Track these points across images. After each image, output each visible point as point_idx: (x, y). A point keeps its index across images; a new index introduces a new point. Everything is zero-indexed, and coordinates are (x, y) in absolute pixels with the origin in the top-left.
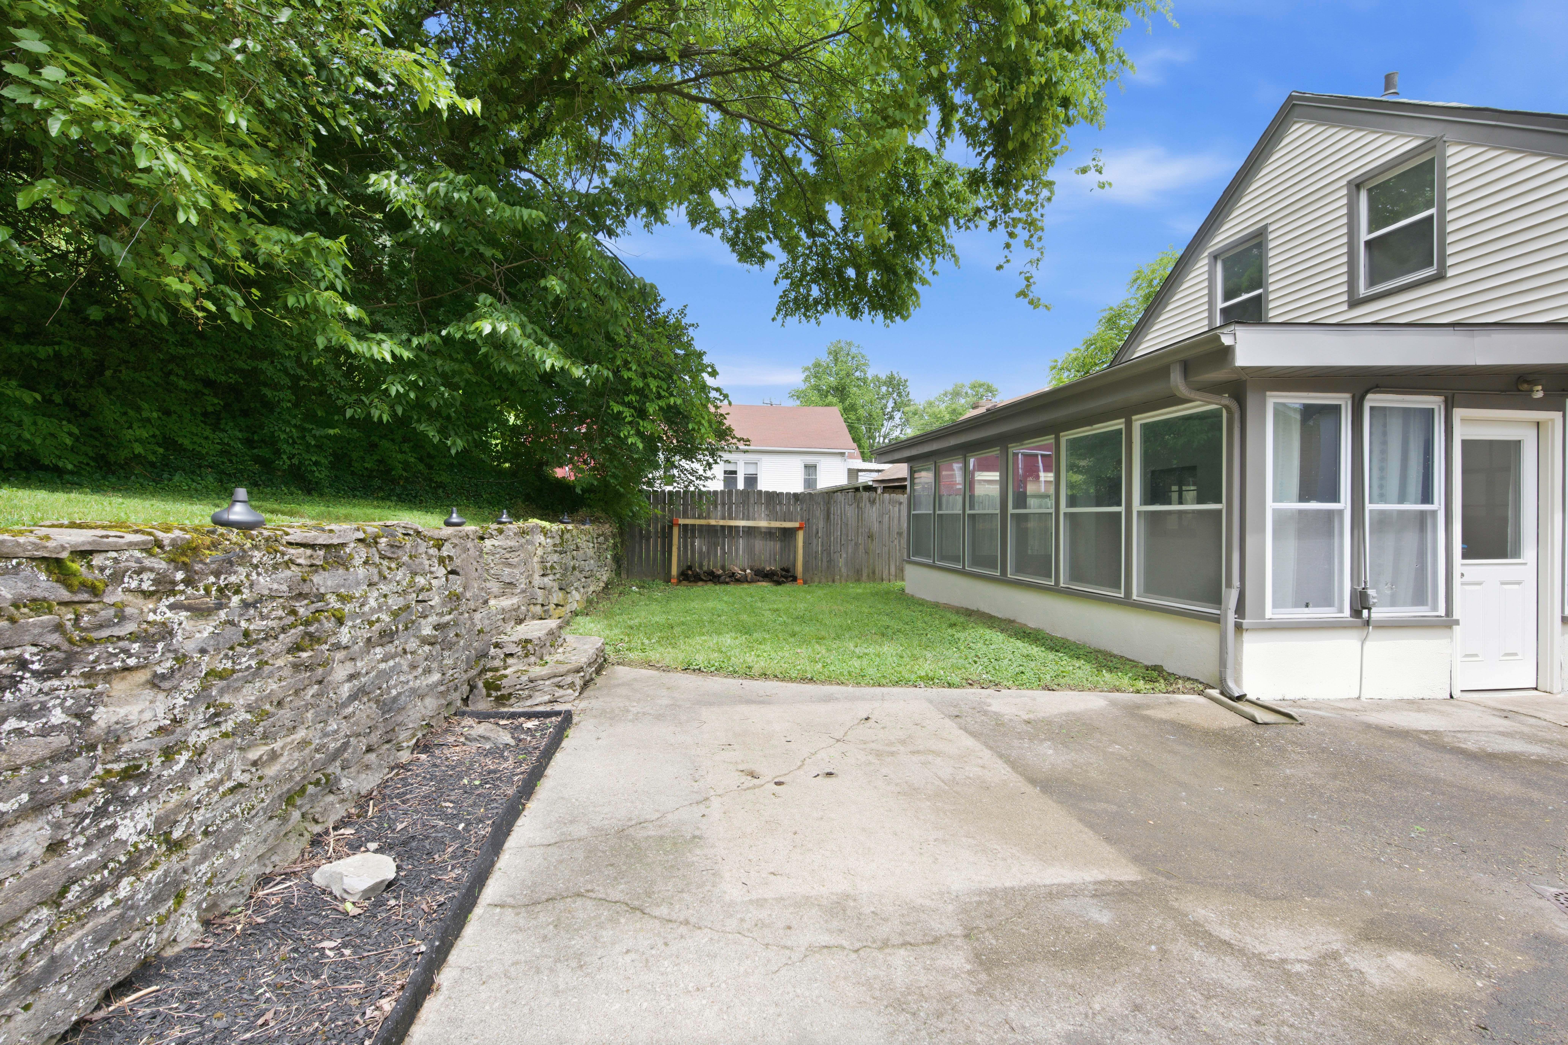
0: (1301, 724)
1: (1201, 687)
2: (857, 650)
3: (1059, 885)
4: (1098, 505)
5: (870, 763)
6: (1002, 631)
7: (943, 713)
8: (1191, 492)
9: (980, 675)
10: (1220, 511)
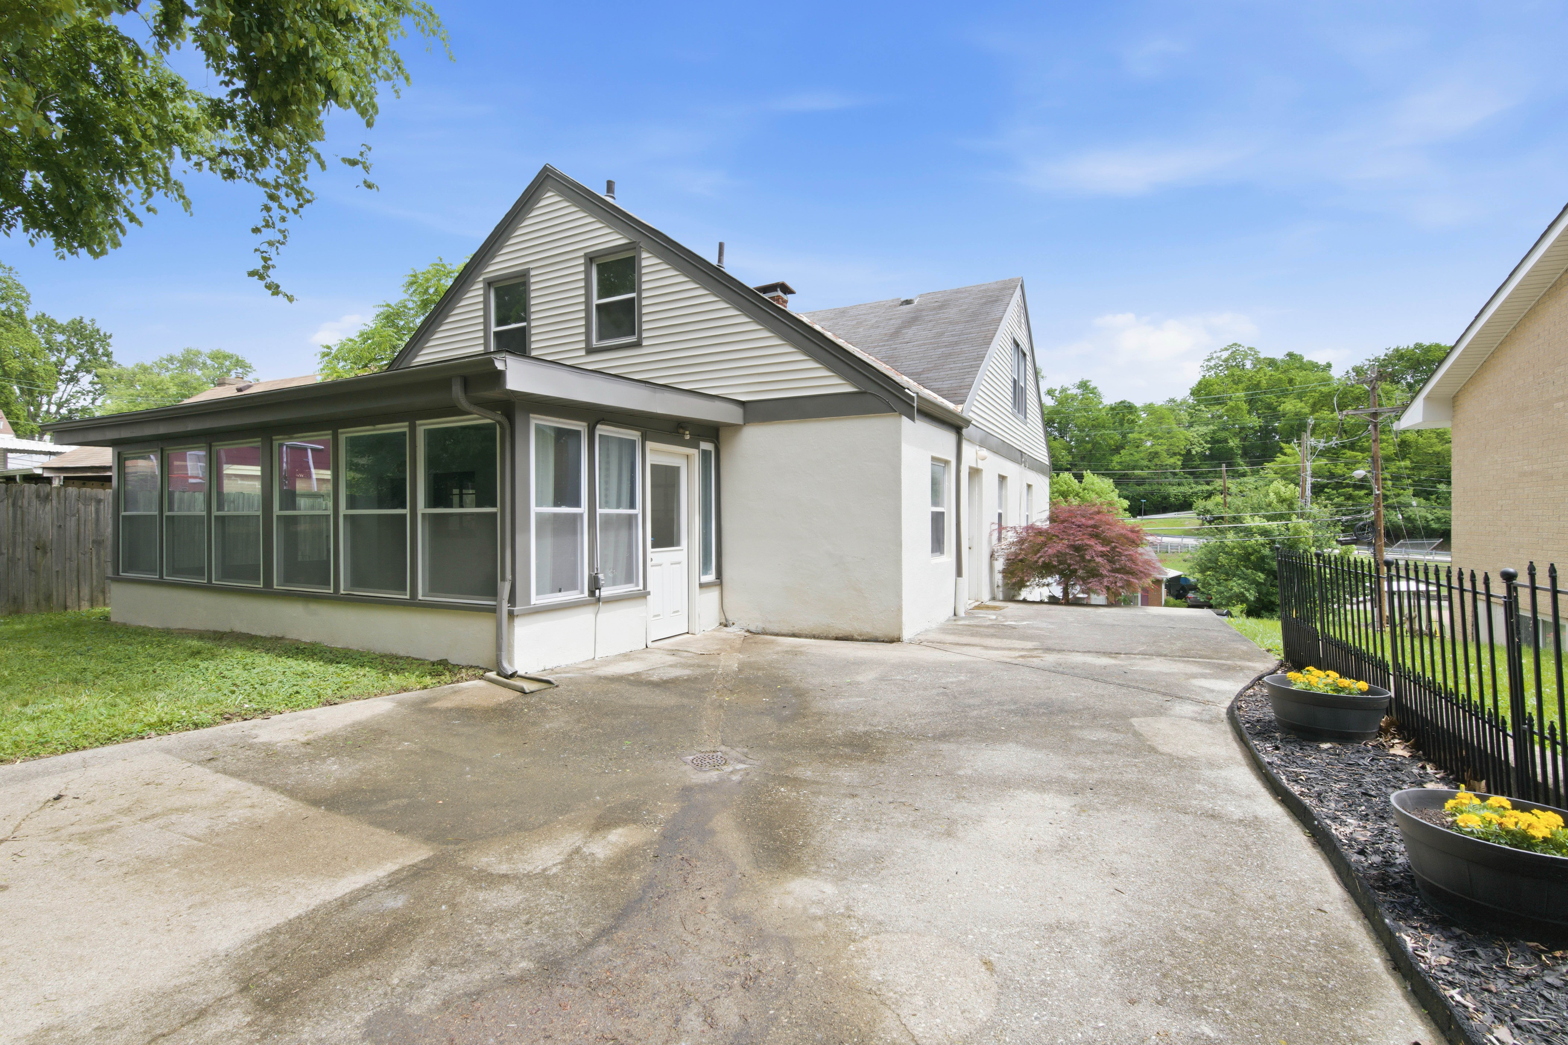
0: (557, 686)
1: (481, 672)
2: (29, 710)
3: (352, 892)
4: (380, 507)
5: (70, 853)
6: (268, 651)
7: (189, 761)
8: (470, 495)
9: (241, 705)
10: (495, 514)
